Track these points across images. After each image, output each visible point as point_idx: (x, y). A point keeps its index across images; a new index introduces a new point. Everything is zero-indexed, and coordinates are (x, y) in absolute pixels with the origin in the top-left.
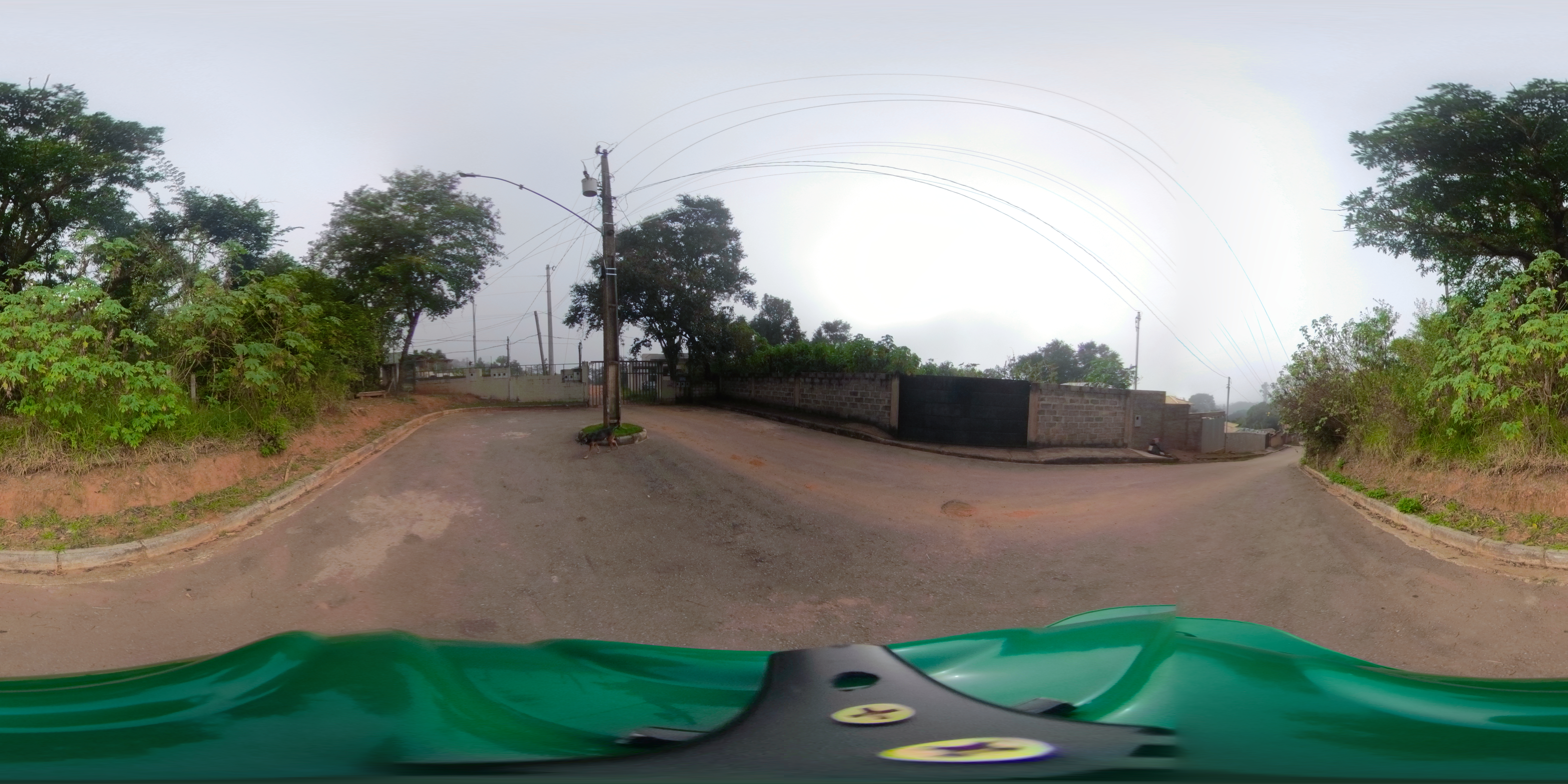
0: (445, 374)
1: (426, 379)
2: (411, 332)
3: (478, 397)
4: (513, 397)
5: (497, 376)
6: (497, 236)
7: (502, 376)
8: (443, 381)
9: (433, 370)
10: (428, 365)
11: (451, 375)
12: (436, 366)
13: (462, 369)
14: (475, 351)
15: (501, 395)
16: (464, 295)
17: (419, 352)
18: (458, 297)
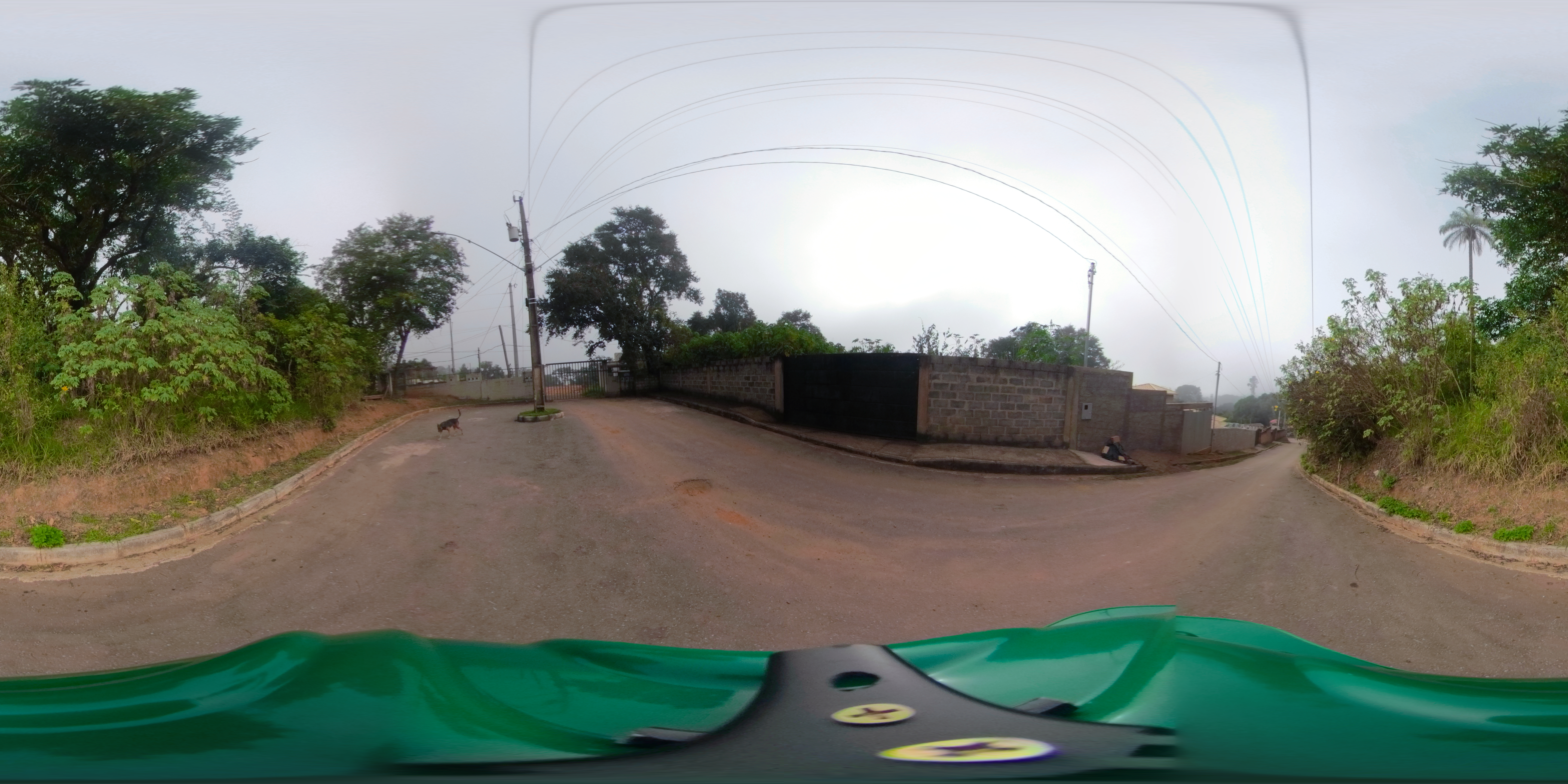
0: (431, 381)
1: (414, 385)
2: (402, 348)
4: (484, 396)
5: (471, 381)
6: (463, 267)
7: (475, 380)
8: (428, 386)
9: (420, 377)
10: (415, 372)
11: (436, 381)
12: (423, 373)
13: (445, 376)
14: (453, 360)
15: (475, 395)
16: (442, 317)
17: (407, 362)
18: (437, 319)
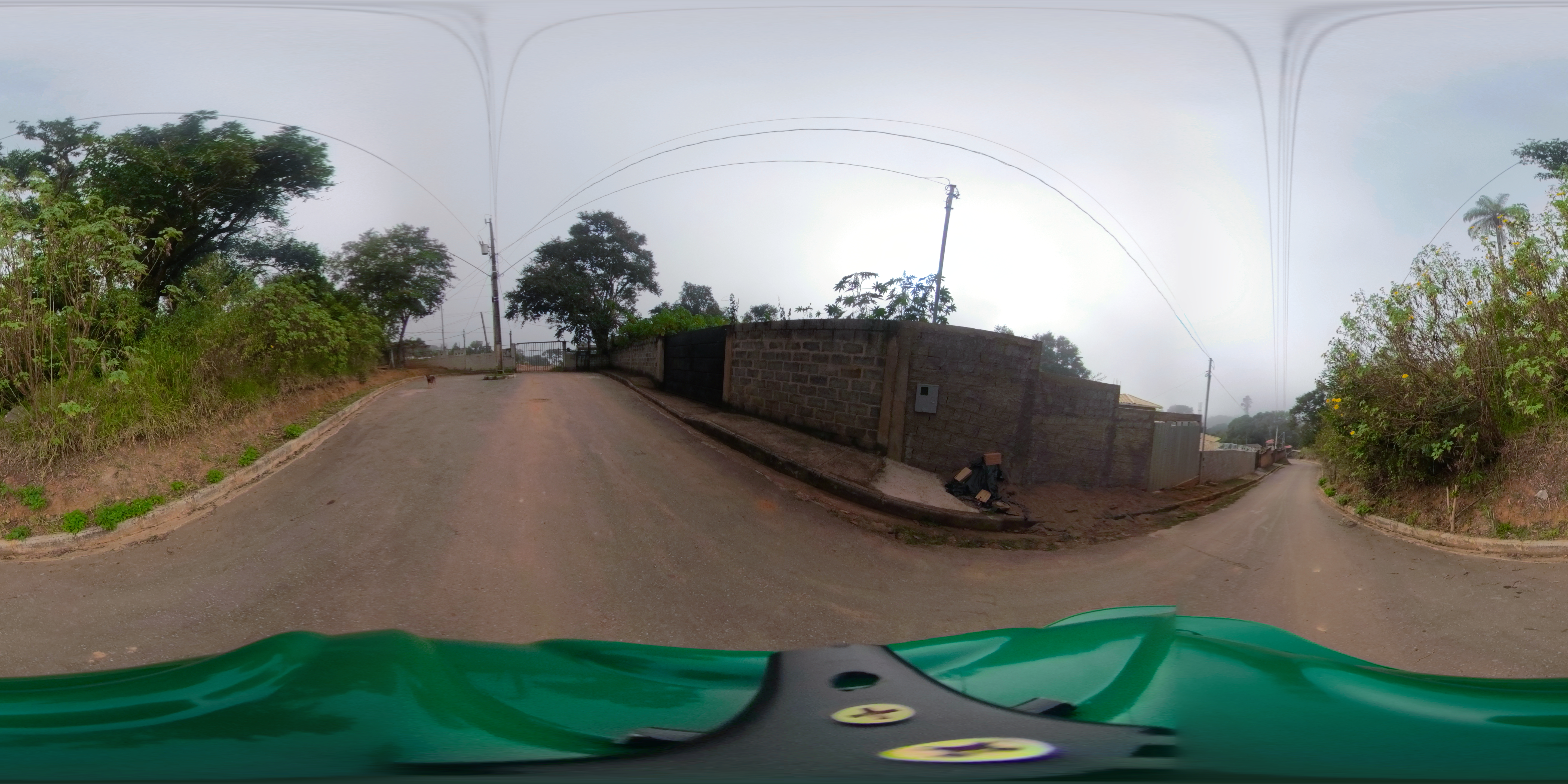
0: (424, 354)
2: (403, 329)
3: (446, 369)
4: (468, 367)
5: (456, 356)
6: (452, 268)
8: (423, 360)
10: (410, 350)
11: (428, 355)
12: (417, 351)
13: (434, 351)
14: (443, 339)
15: (460, 366)
16: (434, 306)
17: (406, 340)
18: (430, 308)
